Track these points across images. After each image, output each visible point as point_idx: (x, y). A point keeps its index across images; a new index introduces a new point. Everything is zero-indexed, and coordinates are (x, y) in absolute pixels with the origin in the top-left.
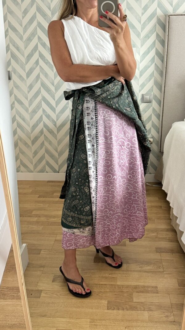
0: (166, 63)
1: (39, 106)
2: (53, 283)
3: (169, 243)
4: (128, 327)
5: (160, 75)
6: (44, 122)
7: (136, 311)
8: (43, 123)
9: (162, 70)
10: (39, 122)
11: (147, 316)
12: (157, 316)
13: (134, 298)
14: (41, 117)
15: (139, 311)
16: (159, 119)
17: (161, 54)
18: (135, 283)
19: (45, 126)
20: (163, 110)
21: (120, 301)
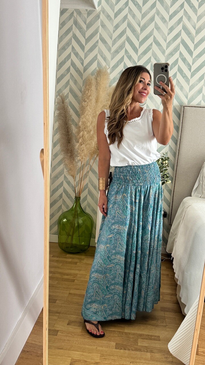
0: (179, 146)
1: (61, 173)
2: (68, 326)
3: (173, 304)
4: (133, 362)
5: (173, 156)
6: (64, 187)
7: (140, 352)
8: (63, 189)
9: (175, 151)
10: (59, 188)
11: (150, 356)
12: (158, 357)
13: (139, 343)
14: (62, 183)
15: (143, 353)
16: (170, 194)
17: (175, 138)
18: (140, 332)
19: (65, 191)
20: (174, 187)
21: (127, 344)
